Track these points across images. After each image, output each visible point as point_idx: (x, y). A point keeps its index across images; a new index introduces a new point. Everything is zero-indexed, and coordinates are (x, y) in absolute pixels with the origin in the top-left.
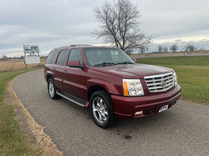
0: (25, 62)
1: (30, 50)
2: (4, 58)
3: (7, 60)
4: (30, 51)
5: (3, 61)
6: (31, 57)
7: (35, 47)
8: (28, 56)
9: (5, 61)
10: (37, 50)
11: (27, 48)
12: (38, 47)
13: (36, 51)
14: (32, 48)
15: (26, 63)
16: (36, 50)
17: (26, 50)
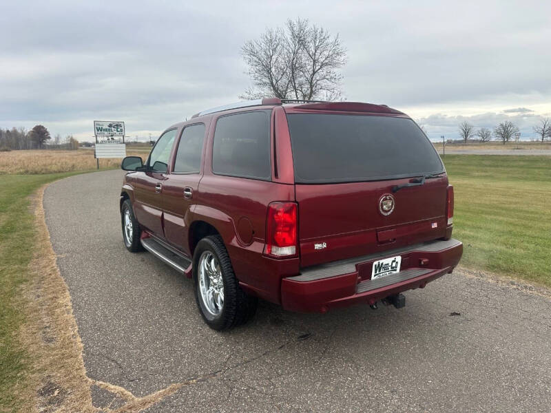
0: (95, 155)
1: (106, 130)
2: (70, 144)
3: (77, 149)
4: (106, 133)
5: (68, 149)
6: (107, 145)
7: (117, 125)
8: (102, 142)
9: (71, 150)
10: (121, 130)
11: (100, 127)
12: (122, 124)
13: (118, 133)
14: (110, 126)
15: (97, 157)
16: (119, 130)
17: (98, 131)
